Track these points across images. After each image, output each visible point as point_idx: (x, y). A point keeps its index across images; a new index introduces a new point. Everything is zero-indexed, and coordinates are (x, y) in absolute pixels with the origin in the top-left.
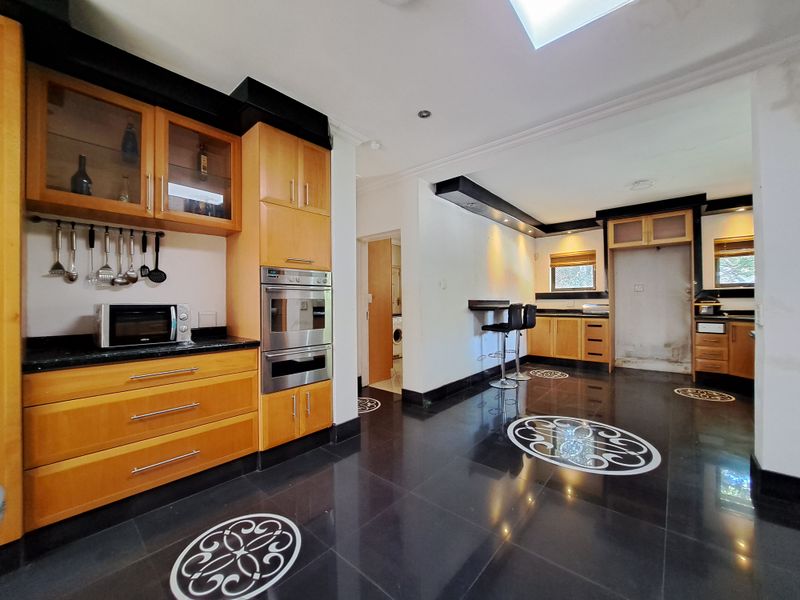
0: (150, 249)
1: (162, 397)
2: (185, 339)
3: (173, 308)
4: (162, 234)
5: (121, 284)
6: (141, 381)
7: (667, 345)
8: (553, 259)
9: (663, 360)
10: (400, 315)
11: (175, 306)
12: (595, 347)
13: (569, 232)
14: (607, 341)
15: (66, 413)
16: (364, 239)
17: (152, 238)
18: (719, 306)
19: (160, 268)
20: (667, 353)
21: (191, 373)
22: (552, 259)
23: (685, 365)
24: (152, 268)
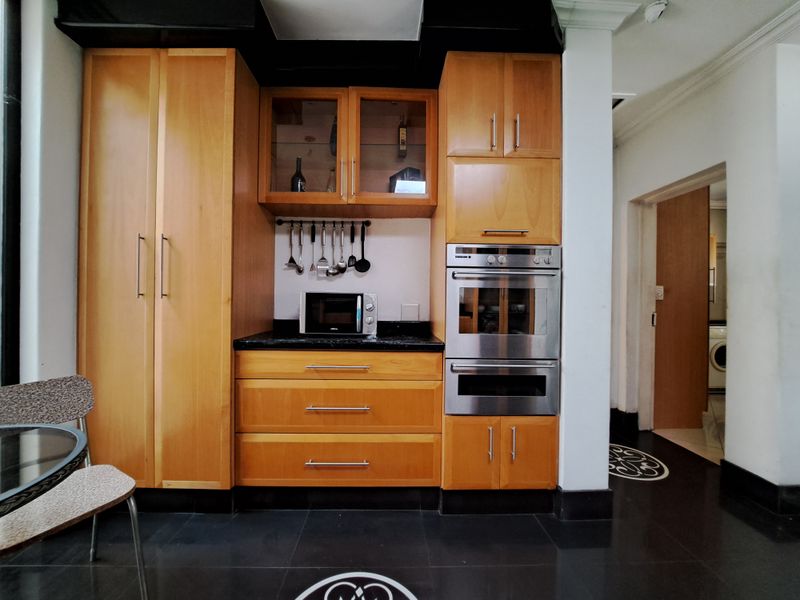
0: (358, 239)
1: (336, 392)
2: (371, 332)
3: (359, 298)
4: (368, 223)
5: (334, 274)
6: (317, 371)
10: (723, 323)
11: (362, 295)
15: (261, 390)
16: (647, 200)
17: (359, 227)
19: (366, 258)
21: (365, 371)
24: (359, 257)
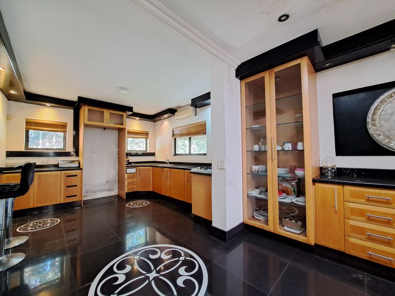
7: (107, 182)
8: (28, 123)
9: (106, 190)
12: (73, 191)
13: (48, 105)
14: (79, 185)
18: (128, 160)
20: (107, 187)
22: (26, 122)
23: (115, 191)
